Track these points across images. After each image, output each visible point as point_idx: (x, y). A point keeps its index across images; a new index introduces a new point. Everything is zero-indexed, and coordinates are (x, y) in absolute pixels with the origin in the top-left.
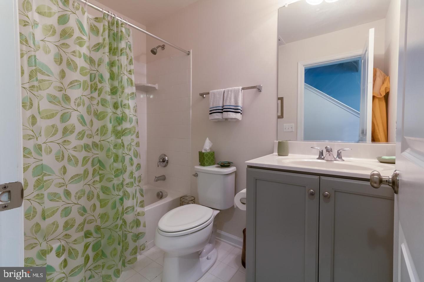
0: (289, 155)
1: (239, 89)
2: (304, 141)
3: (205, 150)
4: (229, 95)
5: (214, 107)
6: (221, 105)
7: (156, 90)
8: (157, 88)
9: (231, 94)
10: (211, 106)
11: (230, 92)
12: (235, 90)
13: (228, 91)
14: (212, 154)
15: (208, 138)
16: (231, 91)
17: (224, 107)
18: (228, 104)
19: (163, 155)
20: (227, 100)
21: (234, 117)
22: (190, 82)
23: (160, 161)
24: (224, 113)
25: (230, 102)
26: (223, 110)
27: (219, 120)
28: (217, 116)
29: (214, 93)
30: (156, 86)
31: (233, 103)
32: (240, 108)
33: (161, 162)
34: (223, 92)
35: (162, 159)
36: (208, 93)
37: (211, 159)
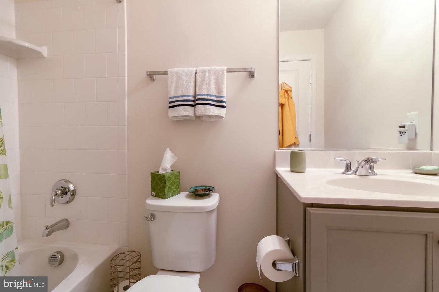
0: (307, 169)
1: (224, 70)
2: (325, 150)
3: (164, 169)
4: (207, 79)
5: (178, 97)
6: (192, 93)
7: (43, 57)
8: (45, 54)
9: (210, 76)
10: (172, 94)
11: (207, 74)
12: (215, 71)
13: (204, 72)
14: (177, 175)
15: (168, 148)
16: (209, 72)
17: (198, 97)
18: (205, 91)
19: (63, 182)
20: (202, 85)
21: (217, 114)
22: (124, 52)
23: (56, 195)
24: (197, 106)
25: (209, 90)
26: (195, 102)
27: (188, 118)
28: (185, 111)
29: (177, 74)
30: (44, 51)
31: (213, 91)
32: (224, 100)
33: (59, 196)
34: (194, 72)
35: (61, 190)
36: (165, 73)
37: (175, 184)
